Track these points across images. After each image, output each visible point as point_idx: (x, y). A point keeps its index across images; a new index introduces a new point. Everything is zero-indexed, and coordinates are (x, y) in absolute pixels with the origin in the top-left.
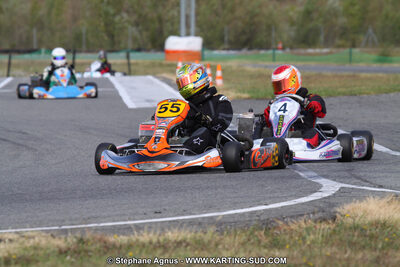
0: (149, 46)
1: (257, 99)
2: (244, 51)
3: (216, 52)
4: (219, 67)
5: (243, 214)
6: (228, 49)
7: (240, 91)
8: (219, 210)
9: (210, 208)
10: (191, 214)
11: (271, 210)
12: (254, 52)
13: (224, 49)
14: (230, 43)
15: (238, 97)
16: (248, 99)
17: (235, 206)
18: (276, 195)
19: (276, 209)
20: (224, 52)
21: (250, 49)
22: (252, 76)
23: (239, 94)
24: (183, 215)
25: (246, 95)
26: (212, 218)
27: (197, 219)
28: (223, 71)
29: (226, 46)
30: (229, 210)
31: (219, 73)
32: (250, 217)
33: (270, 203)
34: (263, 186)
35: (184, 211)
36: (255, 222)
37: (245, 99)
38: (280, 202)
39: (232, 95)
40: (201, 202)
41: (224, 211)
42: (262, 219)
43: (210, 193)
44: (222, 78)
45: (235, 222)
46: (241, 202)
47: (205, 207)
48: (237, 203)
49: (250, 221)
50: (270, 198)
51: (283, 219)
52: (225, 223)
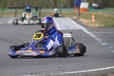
1: (107, 27)
5: (95, 71)
7: (101, 24)
8: (87, 70)
9: (83, 69)
10: (76, 71)
11: (106, 70)
15: (100, 26)
18: (109, 64)
19: (108, 70)
21: (107, 7)
22: (106, 18)
24: (72, 71)
25: (103, 25)
28: (95, 16)
30: (90, 70)
31: (93, 17)
32: (98, 72)
33: (106, 67)
34: (105, 60)
35: (74, 70)
36: (99, 75)
37: (103, 27)
38: (110, 67)
39: (98, 25)
40: (80, 66)
41: (89, 70)
42: (102, 73)
43: (84, 63)
44: (94, 18)
45: (92, 74)
46: (95, 67)
47: (82, 68)
48: (94, 67)
49: (98, 74)
50: (107, 65)
51: (110, 73)
52: (88, 75)
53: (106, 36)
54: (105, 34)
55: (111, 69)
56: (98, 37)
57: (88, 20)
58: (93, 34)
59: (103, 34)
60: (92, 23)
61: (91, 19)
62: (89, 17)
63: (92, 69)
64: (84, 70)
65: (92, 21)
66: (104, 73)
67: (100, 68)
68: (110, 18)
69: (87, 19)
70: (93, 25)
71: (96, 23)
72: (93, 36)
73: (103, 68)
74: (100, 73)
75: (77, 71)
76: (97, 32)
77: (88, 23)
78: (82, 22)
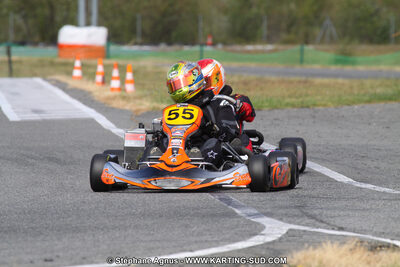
0: (37, 38)
2: (163, 46)
3: (125, 48)
6: (141, 44)
7: (157, 101)
10: (92, 263)
12: (175, 47)
13: (136, 44)
14: (144, 34)
15: (154, 108)
18: (204, 238)
20: (135, 48)
21: (170, 43)
23: (155, 104)
28: (135, 73)
29: (139, 40)
33: (196, 249)
34: (187, 226)
35: (84, 258)
38: (209, 247)
39: (146, 105)
40: (105, 247)
43: (117, 235)
46: (158, 248)
48: (153, 248)
50: (196, 242)
60: (125, 98)
67: (176, 253)
70: (129, 106)
71: (140, 98)
73: (185, 251)
77: (114, 98)
78: (90, 93)
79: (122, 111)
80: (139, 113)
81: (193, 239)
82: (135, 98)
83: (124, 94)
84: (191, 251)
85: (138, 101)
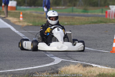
1: (35, 26)
2: (33, 7)
3: (22, 7)
4: (21, 13)
5: (23, 71)
6: (26, 6)
7: (29, 23)
8: (14, 69)
10: (3, 70)
11: (34, 69)
12: (36, 7)
13: (25, 6)
14: (28, 3)
15: (28, 25)
16: (32, 25)
17: (21, 67)
18: (37, 63)
19: (36, 69)
22: (34, 17)
25: (31, 24)
26: (11, 72)
27: (5, 72)
28: (23, 14)
29: (26, 5)
30: (18, 69)
31: (21, 15)
32: (26, 71)
33: (34, 66)
34: (32, 59)
35: (1, 69)
36: (27, 74)
37: (31, 26)
38: (38, 66)
39: (26, 24)
40: (8, 65)
41: (16, 69)
42: (30, 72)
44: (22, 17)
45: (20, 73)
47: (9, 67)
48: (22, 66)
49: (25, 73)
50: (35, 64)
51: (38, 72)
52: (16, 74)
53: (34, 35)
54: (33, 33)
55: (38, 68)
56: (26, 36)
57: (16, 19)
58: (21, 32)
59: (31, 33)
60: (20, 22)
61: (19, 17)
62: (17, 16)
63: (20, 68)
64: (12, 69)
65: (20, 20)
66: (32, 73)
67: (28, 67)
68: (38, 17)
69: (15, 17)
70: (21, 24)
71: (24, 22)
72: (21, 35)
74: (28, 72)
75: (5, 70)
76: (26, 30)
77: (16, 22)
78: (10, 20)
79: (18, 26)
80: (23, 26)
81: (34, 63)
82: (23, 22)
83: (19, 21)
84: (33, 67)
85: (23, 23)
